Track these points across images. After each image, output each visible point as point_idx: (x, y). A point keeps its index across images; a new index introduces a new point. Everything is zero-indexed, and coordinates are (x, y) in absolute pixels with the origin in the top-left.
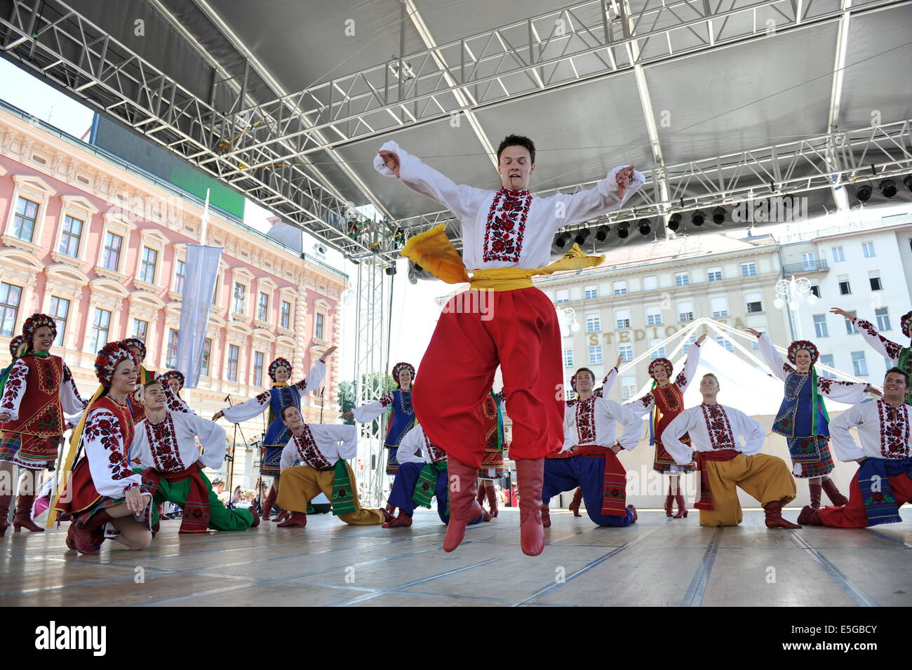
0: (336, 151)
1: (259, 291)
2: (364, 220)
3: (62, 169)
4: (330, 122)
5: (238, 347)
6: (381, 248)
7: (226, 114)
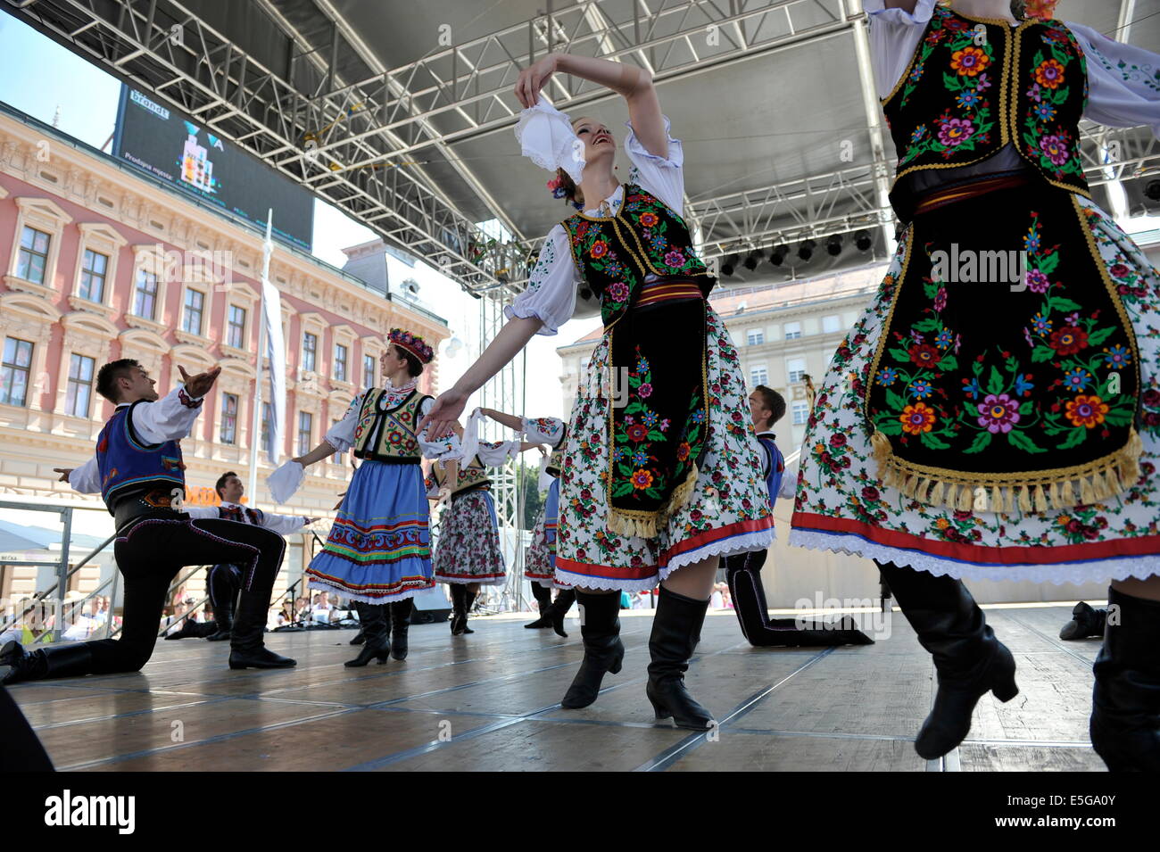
0: (452, 148)
1: (335, 342)
2: (487, 241)
3: (79, 189)
4: (456, 102)
5: (311, 415)
6: (510, 277)
7: (311, 96)
